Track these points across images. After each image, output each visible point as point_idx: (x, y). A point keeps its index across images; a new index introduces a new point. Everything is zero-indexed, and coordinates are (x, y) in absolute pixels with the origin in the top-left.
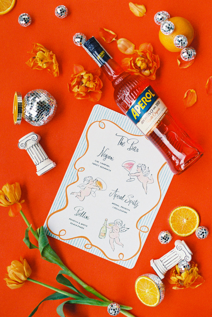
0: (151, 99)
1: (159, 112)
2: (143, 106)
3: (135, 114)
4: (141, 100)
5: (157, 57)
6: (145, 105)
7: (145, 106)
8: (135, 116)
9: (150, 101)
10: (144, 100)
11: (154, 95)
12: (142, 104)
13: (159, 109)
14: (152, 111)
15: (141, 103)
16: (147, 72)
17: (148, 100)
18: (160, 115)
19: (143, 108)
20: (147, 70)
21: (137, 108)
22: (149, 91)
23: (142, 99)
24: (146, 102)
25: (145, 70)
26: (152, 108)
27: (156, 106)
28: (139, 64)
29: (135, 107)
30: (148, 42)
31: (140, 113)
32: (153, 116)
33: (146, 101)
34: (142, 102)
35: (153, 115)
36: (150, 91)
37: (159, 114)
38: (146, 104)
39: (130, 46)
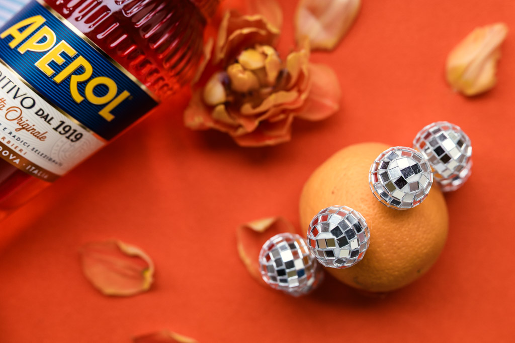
0: (86, 101)
1: (23, 134)
2: (53, 64)
3: (21, 30)
4: (76, 57)
5: (282, 136)
6: (54, 75)
7: (49, 72)
8: (13, 31)
9: (78, 98)
10: (80, 70)
11: (106, 114)
12: (60, 61)
13: (41, 137)
14: (27, 103)
15: (64, 55)
16: (216, 92)
17: (82, 86)
18: (13, 141)
19: (42, 65)
20: (227, 95)
21: (44, 39)
22: (125, 94)
23: (81, 61)
24: (68, 79)
25: (227, 84)
26: (41, 103)
27: (54, 123)
28: (250, 58)
29: (48, 32)
30: (341, 102)
31: (22, 50)
32: (5, 109)
33: (75, 80)
34: (69, 60)
35: (9, 110)
36: (126, 101)
37: (18, 134)
38: (59, 79)
39: (328, 27)
